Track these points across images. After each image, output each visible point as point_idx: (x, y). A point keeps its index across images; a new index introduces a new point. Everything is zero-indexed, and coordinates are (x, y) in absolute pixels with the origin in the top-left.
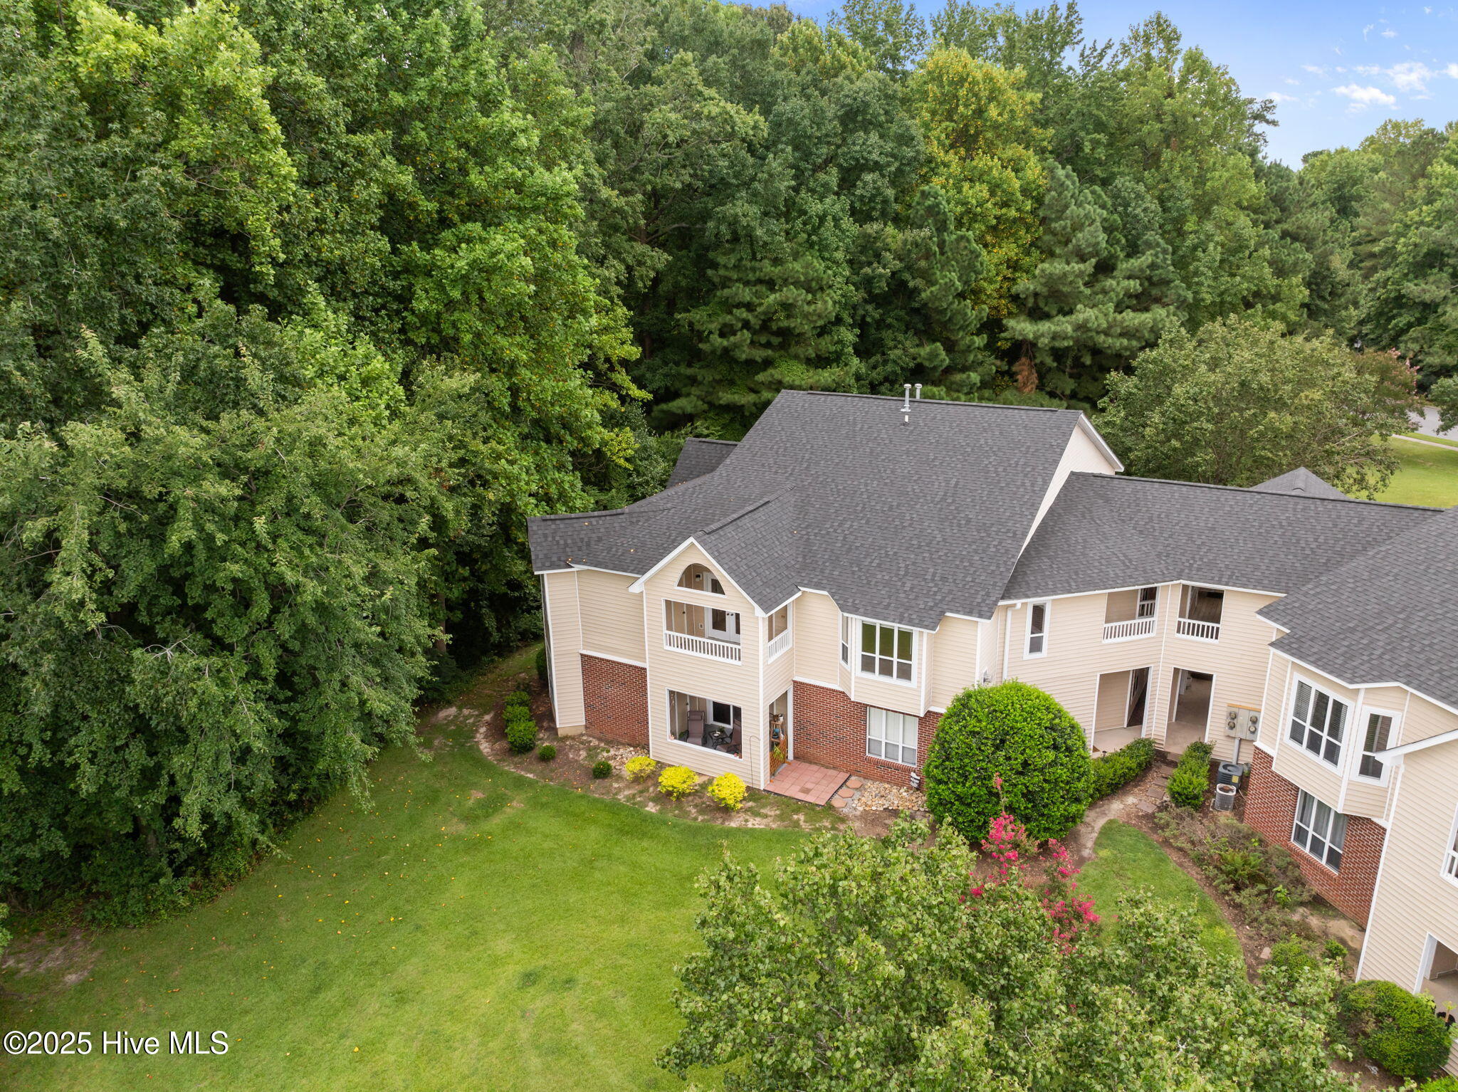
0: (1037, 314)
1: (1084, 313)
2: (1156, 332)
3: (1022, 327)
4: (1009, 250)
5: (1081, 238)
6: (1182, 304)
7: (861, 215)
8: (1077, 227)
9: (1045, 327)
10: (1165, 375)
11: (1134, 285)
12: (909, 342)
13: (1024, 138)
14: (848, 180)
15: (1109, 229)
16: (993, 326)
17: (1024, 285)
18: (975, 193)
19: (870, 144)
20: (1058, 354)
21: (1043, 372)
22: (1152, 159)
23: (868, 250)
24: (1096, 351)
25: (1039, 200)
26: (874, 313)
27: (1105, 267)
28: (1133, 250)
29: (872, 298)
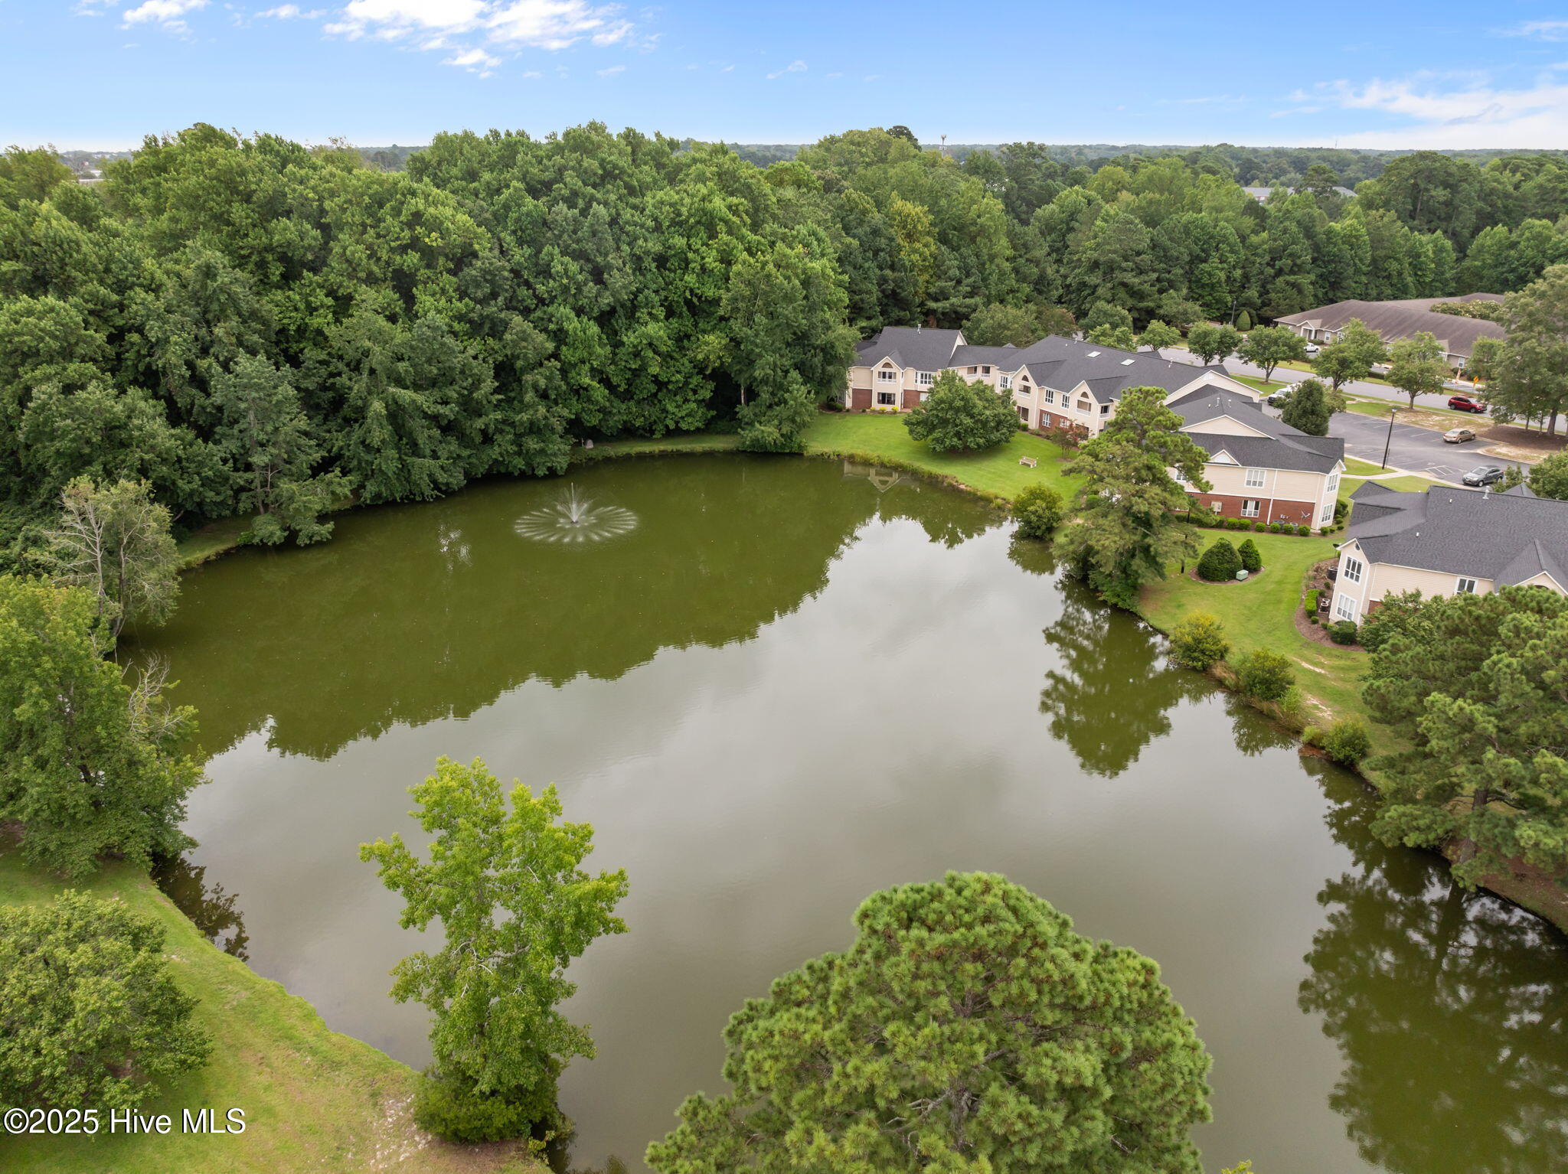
0: (937, 300)
1: (953, 300)
2: (976, 306)
3: (932, 305)
4: (926, 277)
5: (951, 273)
6: (985, 295)
7: (881, 268)
8: (949, 268)
9: (940, 304)
10: (979, 321)
11: (969, 289)
12: (896, 310)
13: (929, 233)
14: (876, 253)
15: (959, 268)
16: (922, 304)
17: (932, 290)
18: (915, 257)
19: (882, 242)
20: (943, 314)
21: (938, 320)
22: (973, 240)
23: (883, 280)
24: (956, 312)
25: (936, 259)
26: (885, 301)
27: (959, 282)
28: (968, 275)
29: (887, 297)
